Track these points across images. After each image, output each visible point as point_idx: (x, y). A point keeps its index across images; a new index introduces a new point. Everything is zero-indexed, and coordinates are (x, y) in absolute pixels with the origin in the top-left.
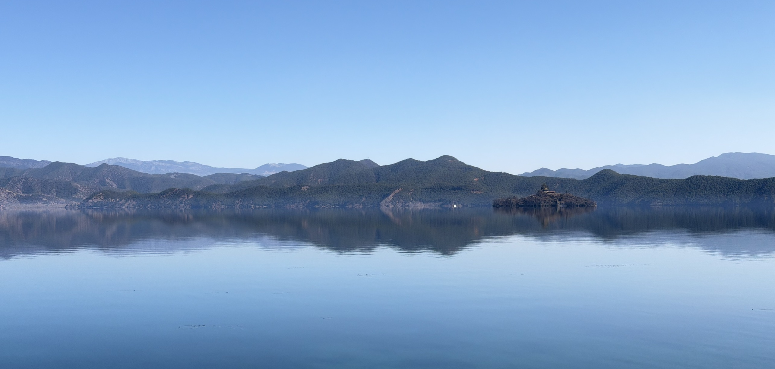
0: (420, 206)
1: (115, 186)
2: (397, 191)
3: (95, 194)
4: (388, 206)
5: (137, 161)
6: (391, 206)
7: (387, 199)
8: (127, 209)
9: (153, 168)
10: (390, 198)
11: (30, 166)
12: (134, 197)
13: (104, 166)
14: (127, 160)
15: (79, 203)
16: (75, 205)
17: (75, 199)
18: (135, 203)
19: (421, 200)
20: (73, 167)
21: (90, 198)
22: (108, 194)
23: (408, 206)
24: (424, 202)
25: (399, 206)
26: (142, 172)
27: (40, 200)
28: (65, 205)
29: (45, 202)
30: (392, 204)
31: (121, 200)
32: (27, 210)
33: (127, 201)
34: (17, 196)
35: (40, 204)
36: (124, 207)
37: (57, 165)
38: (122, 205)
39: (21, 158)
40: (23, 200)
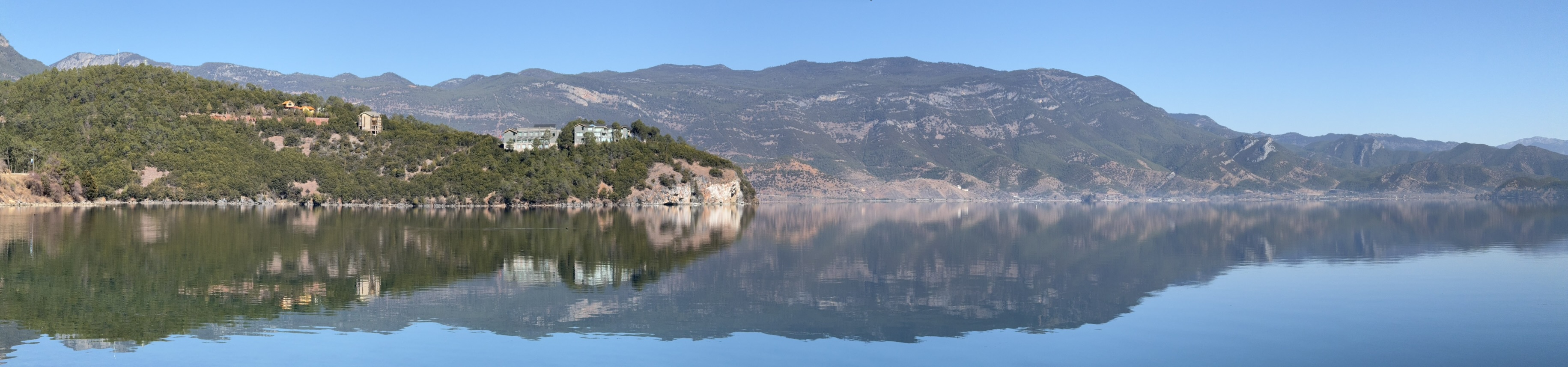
1: (1531, 171)
3: (1509, 182)
5: (1558, 141)
8: (1546, 200)
11: (1435, 148)
12: (1555, 185)
13: (1518, 147)
14: (1545, 139)
15: (1490, 193)
16: (1486, 195)
17: (1485, 188)
18: (1555, 192)
20: (1483, 149)
21: (1503, 186)
22: (1523, 182)
26: (1563, 153)
27: (1447, 189)
28: (1474, 195)
29: (1453, 191)
31: (1538, 189)
32: (1433, 200)
33: (1546, 190)
34: (1422, 184)
35: (1446, 194)
36: (1542, 197)
37: (1465, 147)
38: (1540, 194)
39: (1426, 140)
40: (1428, 189)
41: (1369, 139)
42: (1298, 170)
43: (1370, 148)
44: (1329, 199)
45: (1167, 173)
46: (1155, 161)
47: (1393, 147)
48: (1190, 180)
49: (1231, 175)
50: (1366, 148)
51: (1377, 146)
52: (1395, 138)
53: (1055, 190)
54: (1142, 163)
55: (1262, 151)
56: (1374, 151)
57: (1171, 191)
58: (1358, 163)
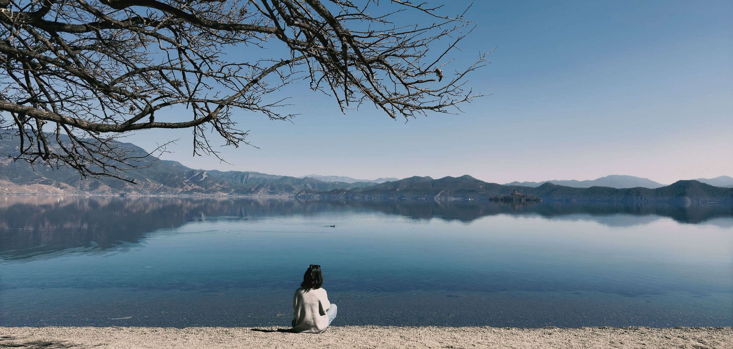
0: (453, 199)
1: (311, 187)
2: (442, 192)
3: (302, 191)
4: (438, 199)
5: (321, 176)
6: (439, 199)
7: (437, 195)
8: (316, 199)
9: (328, 179)
10: (439, 195)
11: (274, 178)
12: (319, 193)
13: (306, 178)
14: (316, 175)
15: (295, 195)
16: (293, 196)
17: (293, 193)
18: (319, 195)
19: (454, 196)
20: (292, 179)
21: (300, 193)
22: (308, 191)
23: (448, 199)
24: (455, 197)
25: (443, 199)
26: (323, 181)
27: (278, 193)
28: (288, 196)
29: (280, 195)
30: (440, 198)
31: (313, 194)
32: (272, 198)
33: (316, 194)
34: (268, 191)
35: (277, 195)
36: (315, 197)
37: (285, 178)
38: (314, 196)
39: (270, 174)
40: (270, 193)
41: (247, 174)
42: (217, 185)
43: (248, 177)
44: (230, 197)
45: (160, 184)
46: (154, 179)
47: (257, 177)
48: (170, 188)
49: (188, 186)
50: (246, 177)
51: (250, 176)
52: (258, 173)
53: (107, 190)
54: (148, 180)
55: (202, 177)
56: (249, 178)
57: (161, 192)
58: (243, 183)
